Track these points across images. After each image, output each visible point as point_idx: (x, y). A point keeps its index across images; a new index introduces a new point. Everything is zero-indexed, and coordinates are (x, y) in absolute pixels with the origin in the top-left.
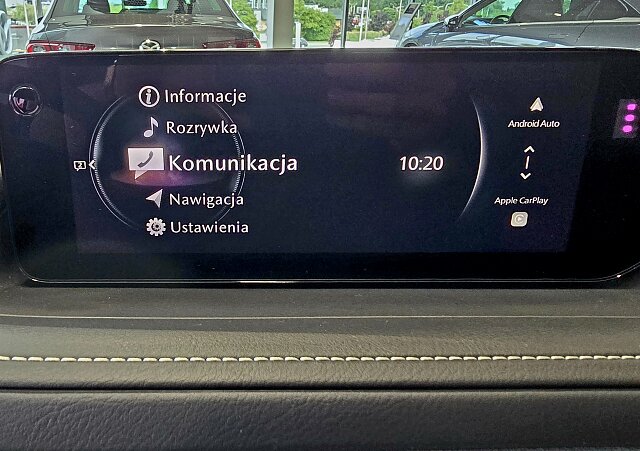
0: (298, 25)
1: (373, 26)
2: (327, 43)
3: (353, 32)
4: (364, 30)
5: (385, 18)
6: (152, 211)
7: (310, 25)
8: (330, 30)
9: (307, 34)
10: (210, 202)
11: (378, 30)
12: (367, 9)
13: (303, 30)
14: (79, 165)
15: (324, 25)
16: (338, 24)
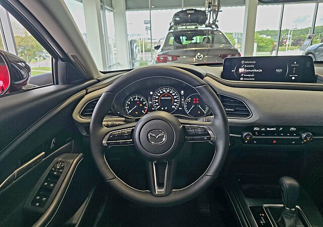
0: (255, 45)
1: (294, 44)
2: (269, 53)
3: (283, 47)
4: (289, 46)
5: (300, 40)
6: (242, 77)
7: (261, 45)
8: (271, 46)
9: (260, 48)
10: (249, 76)
11: (296, 46)
12: (291, 36)
13: (258, 47)
14: (233, 71)
15: (268, 44)
16: (275, 43)
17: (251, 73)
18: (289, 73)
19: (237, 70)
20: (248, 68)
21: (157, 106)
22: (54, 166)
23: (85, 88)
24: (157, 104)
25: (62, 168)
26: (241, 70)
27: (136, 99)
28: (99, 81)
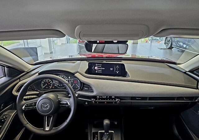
6: (96, 71)
14: (92, 68)
17: (100, 69)
18: (116, 71)
19: (94, 68)
20: (99, 67)
21: (57, 84)
22: (2, 117)
23: (19, 78)
24: (57, 83)
25: (6, 118)
26: (96, 68)
27: (47, 81)
28: (28, 73)
